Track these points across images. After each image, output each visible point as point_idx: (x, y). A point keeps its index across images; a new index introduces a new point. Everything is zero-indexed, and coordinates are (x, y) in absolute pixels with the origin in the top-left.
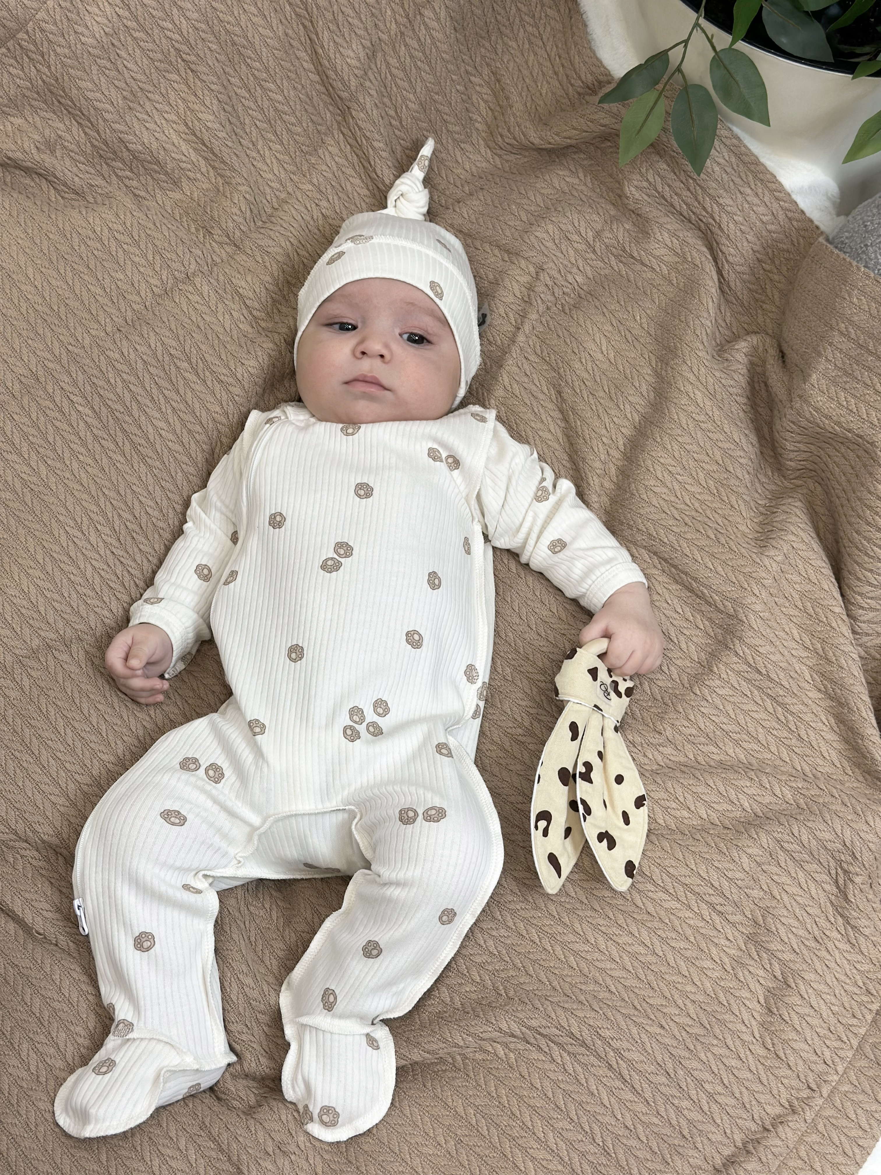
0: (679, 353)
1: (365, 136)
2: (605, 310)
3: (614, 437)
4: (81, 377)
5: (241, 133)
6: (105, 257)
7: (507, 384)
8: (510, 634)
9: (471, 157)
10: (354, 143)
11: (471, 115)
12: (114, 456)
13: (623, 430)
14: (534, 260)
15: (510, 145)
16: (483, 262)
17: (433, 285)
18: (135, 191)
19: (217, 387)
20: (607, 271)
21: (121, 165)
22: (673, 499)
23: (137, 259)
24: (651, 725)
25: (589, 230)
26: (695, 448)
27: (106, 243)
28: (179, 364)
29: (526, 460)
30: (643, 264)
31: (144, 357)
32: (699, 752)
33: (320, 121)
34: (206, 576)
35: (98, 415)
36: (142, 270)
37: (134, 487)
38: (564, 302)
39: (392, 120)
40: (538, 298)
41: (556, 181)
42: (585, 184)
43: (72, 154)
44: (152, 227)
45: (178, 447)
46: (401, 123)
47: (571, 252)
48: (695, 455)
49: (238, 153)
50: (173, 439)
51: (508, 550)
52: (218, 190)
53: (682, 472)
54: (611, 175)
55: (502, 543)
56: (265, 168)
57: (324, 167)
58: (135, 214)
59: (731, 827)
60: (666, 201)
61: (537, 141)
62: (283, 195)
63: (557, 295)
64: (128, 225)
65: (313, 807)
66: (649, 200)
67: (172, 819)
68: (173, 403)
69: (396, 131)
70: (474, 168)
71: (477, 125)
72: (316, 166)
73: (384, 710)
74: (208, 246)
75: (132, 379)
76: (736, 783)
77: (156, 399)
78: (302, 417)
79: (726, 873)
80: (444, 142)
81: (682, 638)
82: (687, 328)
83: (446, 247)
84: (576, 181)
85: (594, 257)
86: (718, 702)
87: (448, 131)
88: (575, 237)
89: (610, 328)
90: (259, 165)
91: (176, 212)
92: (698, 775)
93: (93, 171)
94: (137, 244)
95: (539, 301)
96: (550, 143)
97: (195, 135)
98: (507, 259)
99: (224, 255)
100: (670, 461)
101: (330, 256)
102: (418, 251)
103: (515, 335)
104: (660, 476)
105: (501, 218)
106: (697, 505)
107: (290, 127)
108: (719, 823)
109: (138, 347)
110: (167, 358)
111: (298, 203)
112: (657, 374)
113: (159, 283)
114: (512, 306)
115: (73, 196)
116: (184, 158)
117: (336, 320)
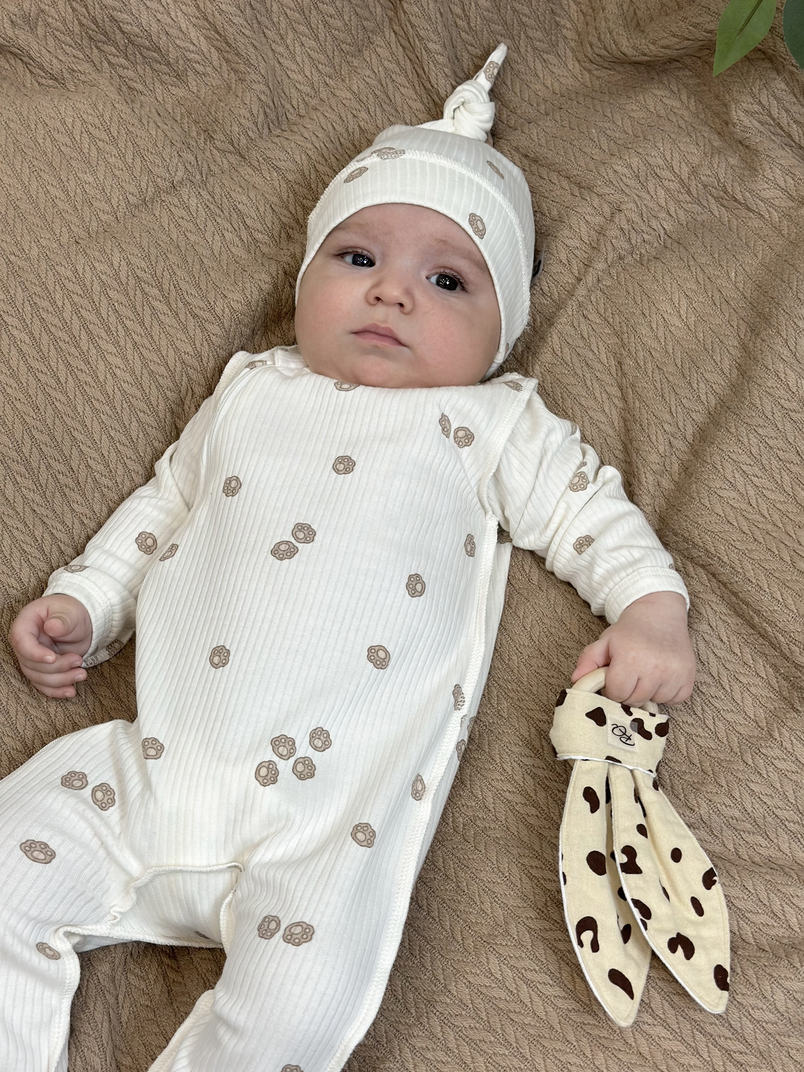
0: (774, 321)
1: (418, 35)
2: (692, 263)
3: (681, 424)
4: (20, 295)
5: (267, 23)
6: (74, 155)
7: (557, 347)
8: (514, 658)
9: (555, 70)
10: (406, 44)
11: (558, 19)
12: (53, 393)
13: (694, 415)
14: (611, 198)
15: (600, 56)
16: (546, 194)
17: (473, 219)
18: (130, 83)
19: (191, 322)
20: (704, 217)
21: (114, 50)
22: (744, 506)
23: (112, 160)
24: (681, 796)
25: (683, 165)
26: (781, 443)
27: (77, 138)
28: (147, 290)
29: (564, 440)
30: (749, 209)
31: (103, 277)
32: (741, 842)
33: (367, 15)
34: (149, 547)
35: (36, 342)
36: (117, 173)
37: (76, 434)
38: (643, 251)
39: (458, 20)
40: (608, 244)
41: (651, 103)
42: (687, 108)
43: (57, 33)
44: (136, 122)
45: (134, 391)
46: (469, 23)
47: (661, 193)
48: (781, 453)
49: (257, 44)
50: (129, 379)
51: (532, 553)
52: (230, 88)
53: (760, 474)
54: (717, 97)
55: (527, 542)
56: (294, 67)
57: (368, 72)
58: (116, 105)
59: (767, 948)
60: (784, 131)
61: (629, 51)
62: (314, 102)
63: (633, 242)
64: (107, 118)
65: (205, 863)
66: (761, 129)
67: (36, 854)
68: (135, 337)
69: (463, 34)
70: (556, 85)
71: (564, 31)
72: (359, 71)
73: (323, 743)
74: (208, 154)
75: (85, 303)
76: (784, 890)
77: (113, 329)
78: (293, 366)
79: (752, 1012)
80: (522, 50)
81: (736, 687)
82: (788, 289)
83: (498, 172)
84: (676, 104)
85: (689, 199)
86: (774, 777)
87: (527, 37)
88: (666, 174)
89: (694, 287)
90: (286, 63)
91: (178, 111)
92: (734, 871)
93: (81, 56)
94: (114, 141)
95: (610, 248)
96: (645, 55)
97: (207, 20)
98: (577, 194)
99: (226, 166)
100: (745, 458)
101: (350, 171)
102: (460, 173)
103: (574, 287)
104: (729, 476)
105: (575, 142)
106: (776, 517)
107: (328, 19)
108: (752, 941)
109: (96, 265)
110: (132, 281)
111: (330, 110)
112: (744, 347)
113: (135, 191)
114: (576, 252)
115: (51, 82)
116: (192, 48)
117: (350, 250)
